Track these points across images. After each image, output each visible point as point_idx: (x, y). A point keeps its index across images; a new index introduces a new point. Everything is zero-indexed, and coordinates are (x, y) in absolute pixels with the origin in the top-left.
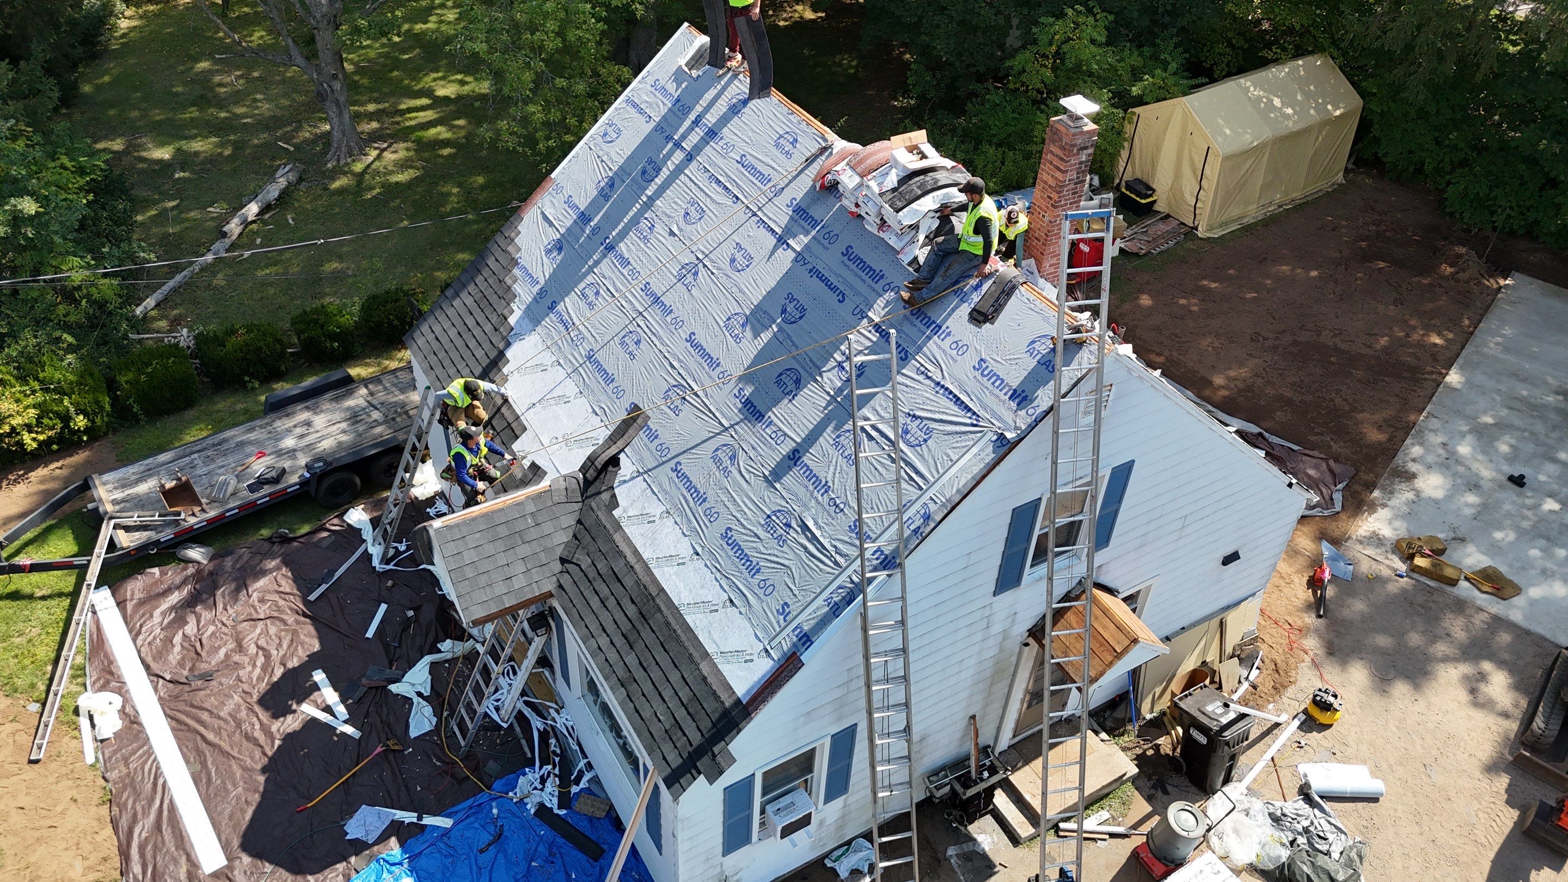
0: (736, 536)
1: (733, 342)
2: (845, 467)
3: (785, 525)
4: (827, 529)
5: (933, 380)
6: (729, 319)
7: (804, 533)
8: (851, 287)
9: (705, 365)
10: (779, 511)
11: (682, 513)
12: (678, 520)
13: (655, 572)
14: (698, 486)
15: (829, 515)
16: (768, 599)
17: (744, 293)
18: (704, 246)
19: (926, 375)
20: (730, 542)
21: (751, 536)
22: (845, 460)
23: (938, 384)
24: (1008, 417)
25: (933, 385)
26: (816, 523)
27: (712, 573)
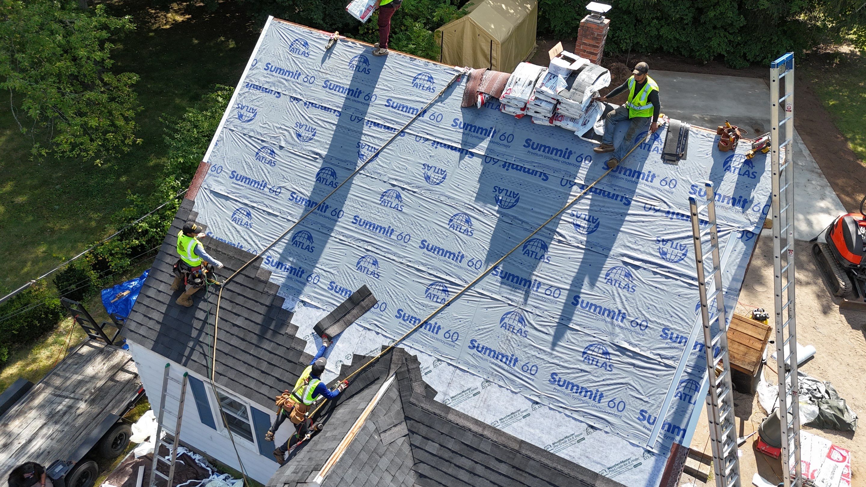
0: (564, 378)
1: (466, 236)
2: (628, 295)
3: (604, 353)
4: (642, 344)
5: (662, 211)
6: (451, 220)
7: (624, 354)
8: (548, 167)
9: (450, 260)
10: (591, 346)
11: (502, 377)
12: (501, 383)
13: (506, 430)
14: (504, 352)
15: (638, 333)
16: (624, 413)
17: (454, 199)
18: (393, 174)
19: (654, 209)
20: (561, 383)
21: (577, 373)
22: (624, 290)
23: (668, 212)
24: (741, 218)
25: (664, 214)
26: (630, 343)
27: (560, 412)
